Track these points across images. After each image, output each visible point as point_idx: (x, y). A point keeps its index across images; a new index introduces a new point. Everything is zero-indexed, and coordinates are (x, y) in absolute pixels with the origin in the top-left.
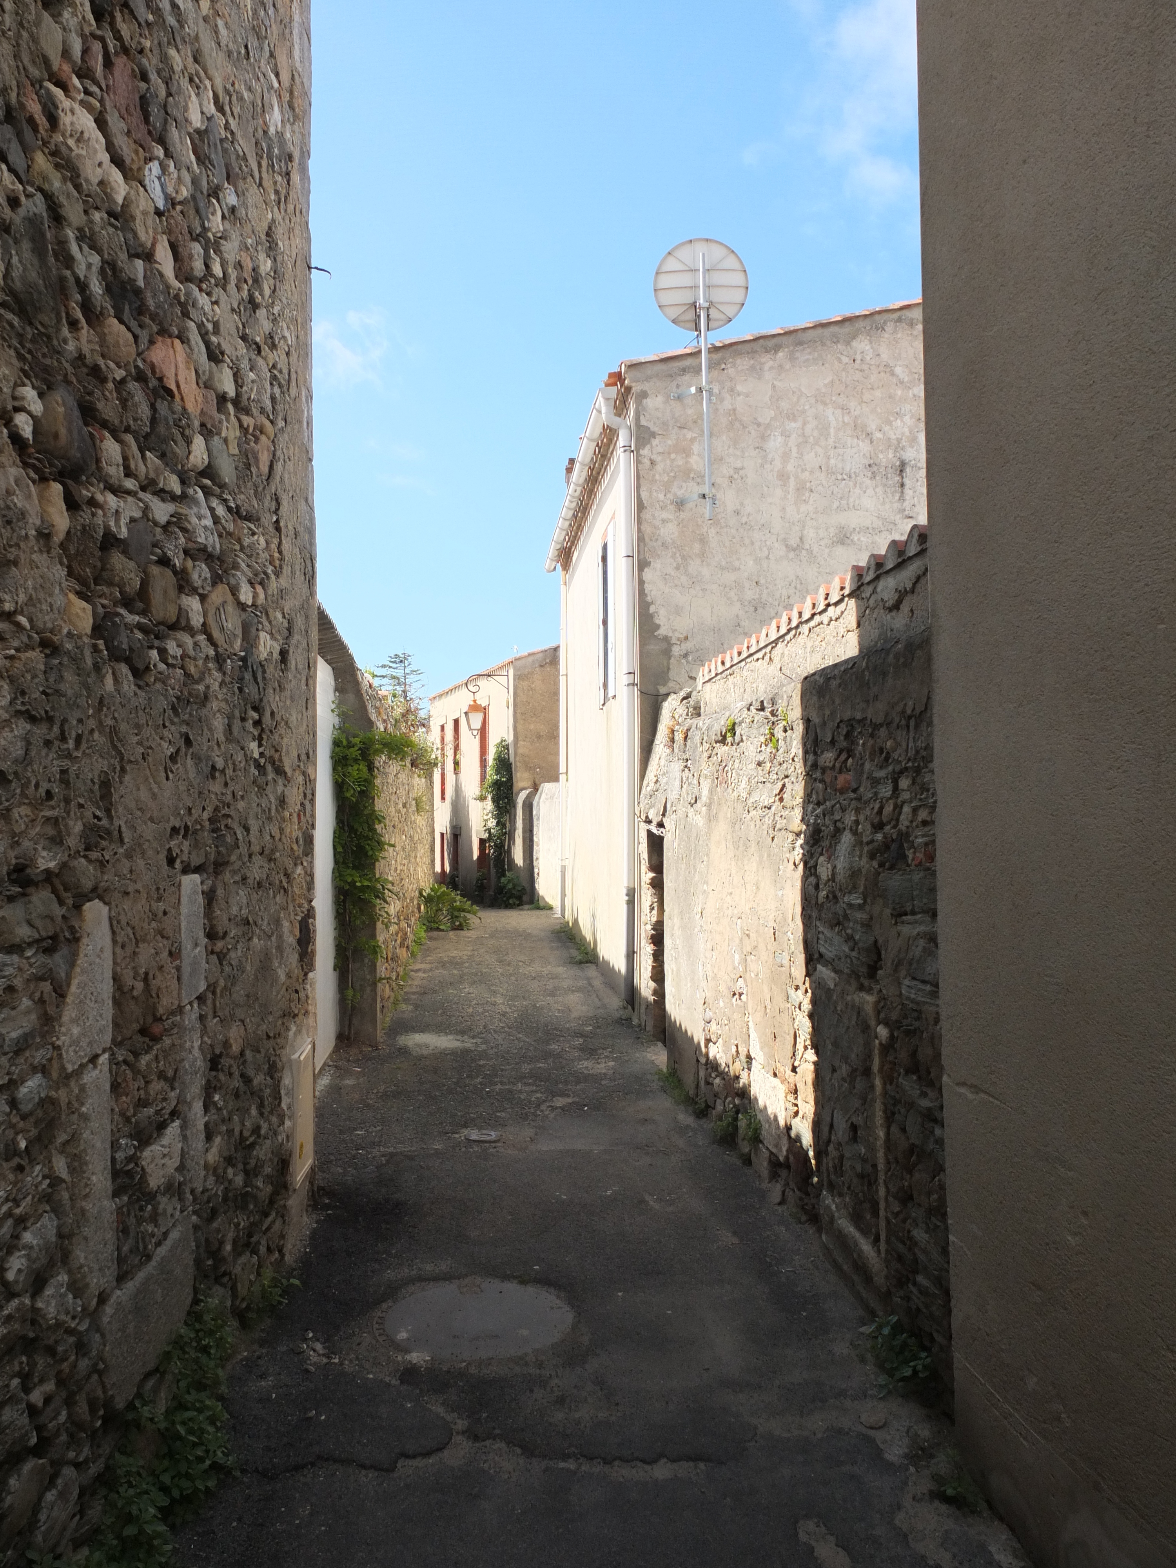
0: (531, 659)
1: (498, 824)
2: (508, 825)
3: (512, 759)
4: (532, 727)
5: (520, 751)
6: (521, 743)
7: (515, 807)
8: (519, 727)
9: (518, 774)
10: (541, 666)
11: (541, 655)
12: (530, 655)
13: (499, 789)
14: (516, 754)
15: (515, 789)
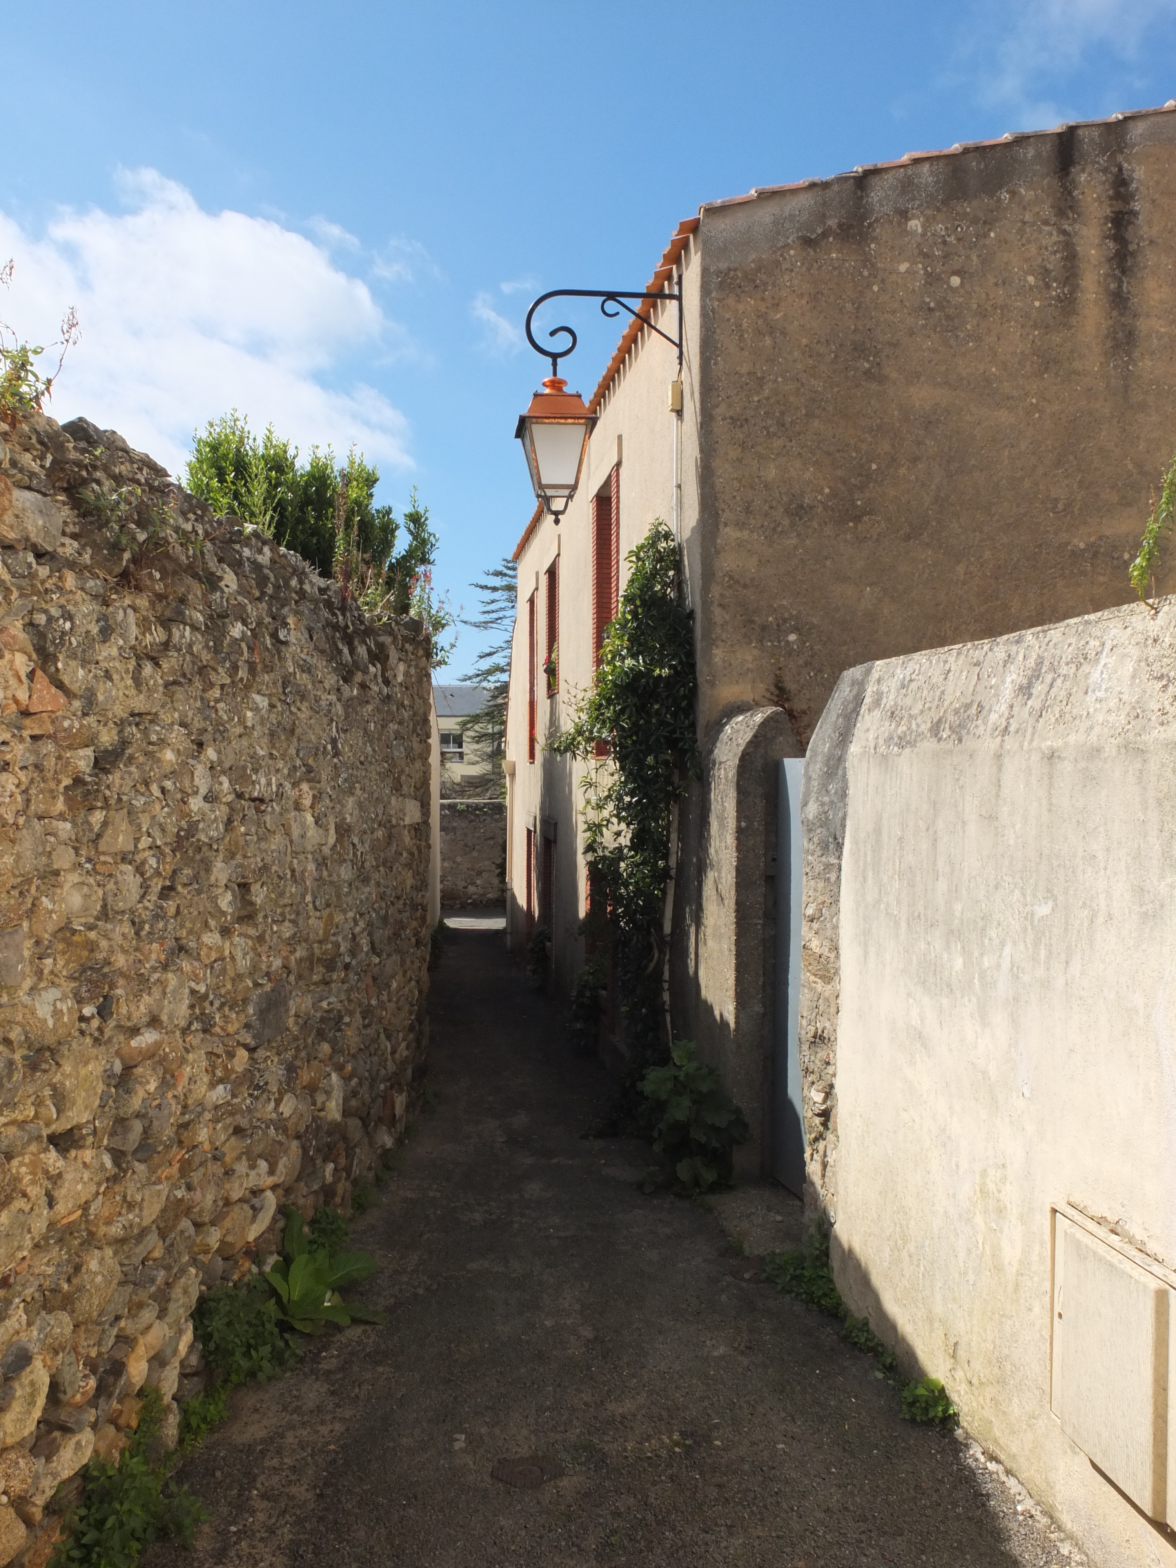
0: (766, 214)
1: (638, 842)
2: (674, 845)
3: (693, 598)
4: (771, 473)
5: (727, 563)
6: (729, 534)
7: (703, 780)
8: (724, 471)
9: (718, 654)
10: (808, 242)
11: (806, 200)
12: (765, 196)
13: (642, 709)
14: (708, 575)
15: (705, 711)
